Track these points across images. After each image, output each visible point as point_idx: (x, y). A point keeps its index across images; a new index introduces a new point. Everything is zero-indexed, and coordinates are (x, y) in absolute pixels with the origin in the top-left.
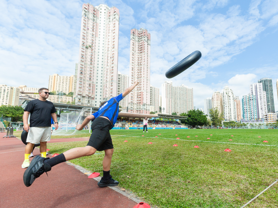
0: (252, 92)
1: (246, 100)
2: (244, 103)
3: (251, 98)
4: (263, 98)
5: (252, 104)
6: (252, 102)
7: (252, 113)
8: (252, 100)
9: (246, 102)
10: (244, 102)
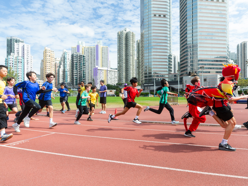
0: (18, 53)
1: (13, 61)
2: (10, 65)
3: (20, 60)
4: (30, 63)
5: (20, 67)
6: (20, 65)
7: (20, 79)
8: (21, 62)
9: (13, 64)
10: (10, 63)
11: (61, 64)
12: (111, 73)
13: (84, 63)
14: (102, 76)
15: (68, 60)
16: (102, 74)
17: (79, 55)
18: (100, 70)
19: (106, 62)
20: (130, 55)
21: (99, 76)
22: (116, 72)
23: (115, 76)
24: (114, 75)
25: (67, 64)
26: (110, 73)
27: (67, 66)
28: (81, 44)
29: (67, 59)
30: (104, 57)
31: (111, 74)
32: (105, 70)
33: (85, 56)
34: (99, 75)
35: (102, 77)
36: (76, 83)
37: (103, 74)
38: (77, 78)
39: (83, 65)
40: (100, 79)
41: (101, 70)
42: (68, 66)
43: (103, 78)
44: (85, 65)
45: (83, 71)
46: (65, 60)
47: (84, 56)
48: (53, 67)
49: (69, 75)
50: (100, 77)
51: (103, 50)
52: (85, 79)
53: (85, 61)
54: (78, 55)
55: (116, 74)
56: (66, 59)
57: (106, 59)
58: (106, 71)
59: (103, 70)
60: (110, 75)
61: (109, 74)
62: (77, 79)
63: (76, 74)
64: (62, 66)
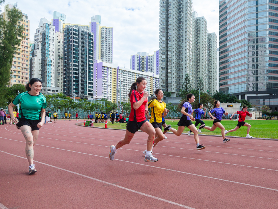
11: (38, 49)
12: (124, 74)
13: (90, 48)
14: (109, 79)
15: (51, 41)
16: (109, 76)
17: (82, 32)
18: (106, 67)
19: (108, 55)
20: (186, 39)
21: (104, 79)
22: (131, 73)
23: (130, 80)
24: (128, 79)
25: (49, 49)
26: (122, 74)
27: (49, 53)
28: (60, 18)
29: (49, 38)
30: (104, 46)
31: (124, 77)
32: (115, 69)
33: (92, 34)
34: (104, 77)
35: (109, 81)
36: (75, 89)
37: (111, 75)
38: (77, 79)
39: (89, 54)
40: (106, 84)
41: (108, 68)
42: (51, 53)
43: (111, 83)
44: (92, 52)
45: (89, 65)
46: (46, 41)
47: (90, 35)
48: (27, 51)
49: (54, 72)
50: (106, 82)
51: (103, 33)
52: (91, 82)
53: (92, 45)
54: (80, 32)
55: (131, 78)
56: (47, 38)
57: (108, 49)
58: (116, 71)
59: (111, 68)
60: (122, 78)
61: (120, 76)
62: (78, 81)
63: (76, 70)
64: (38, 53)
